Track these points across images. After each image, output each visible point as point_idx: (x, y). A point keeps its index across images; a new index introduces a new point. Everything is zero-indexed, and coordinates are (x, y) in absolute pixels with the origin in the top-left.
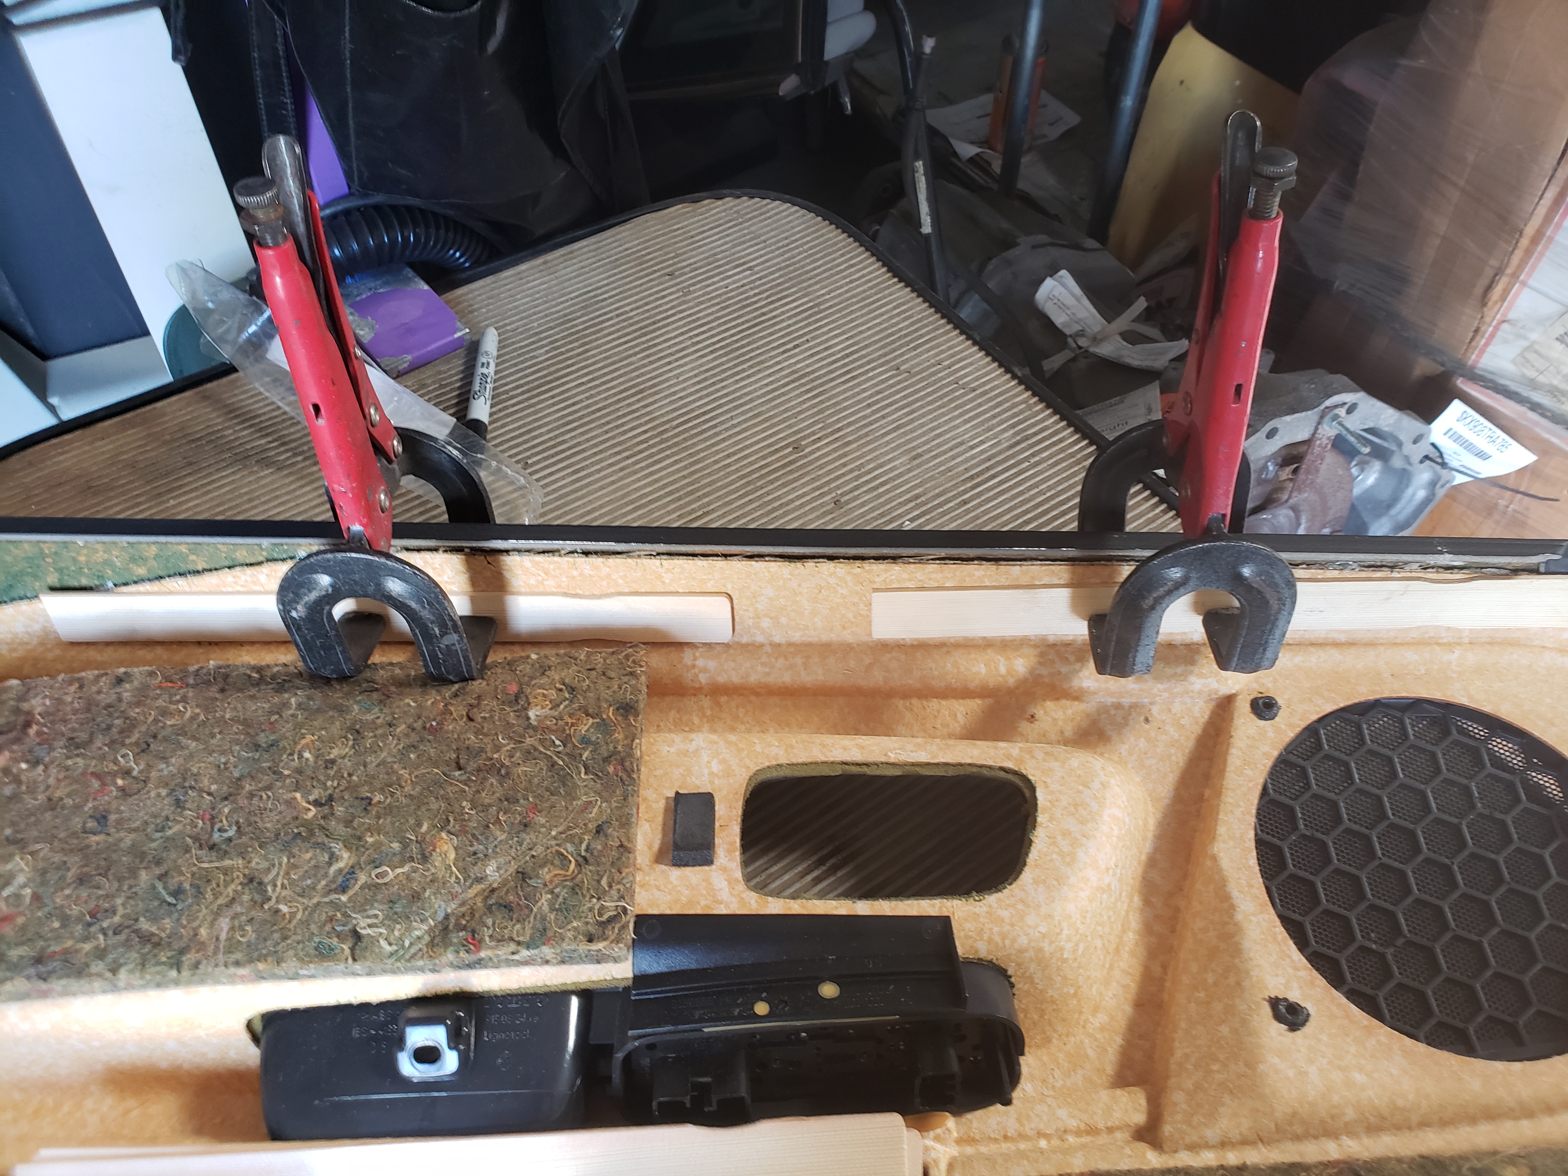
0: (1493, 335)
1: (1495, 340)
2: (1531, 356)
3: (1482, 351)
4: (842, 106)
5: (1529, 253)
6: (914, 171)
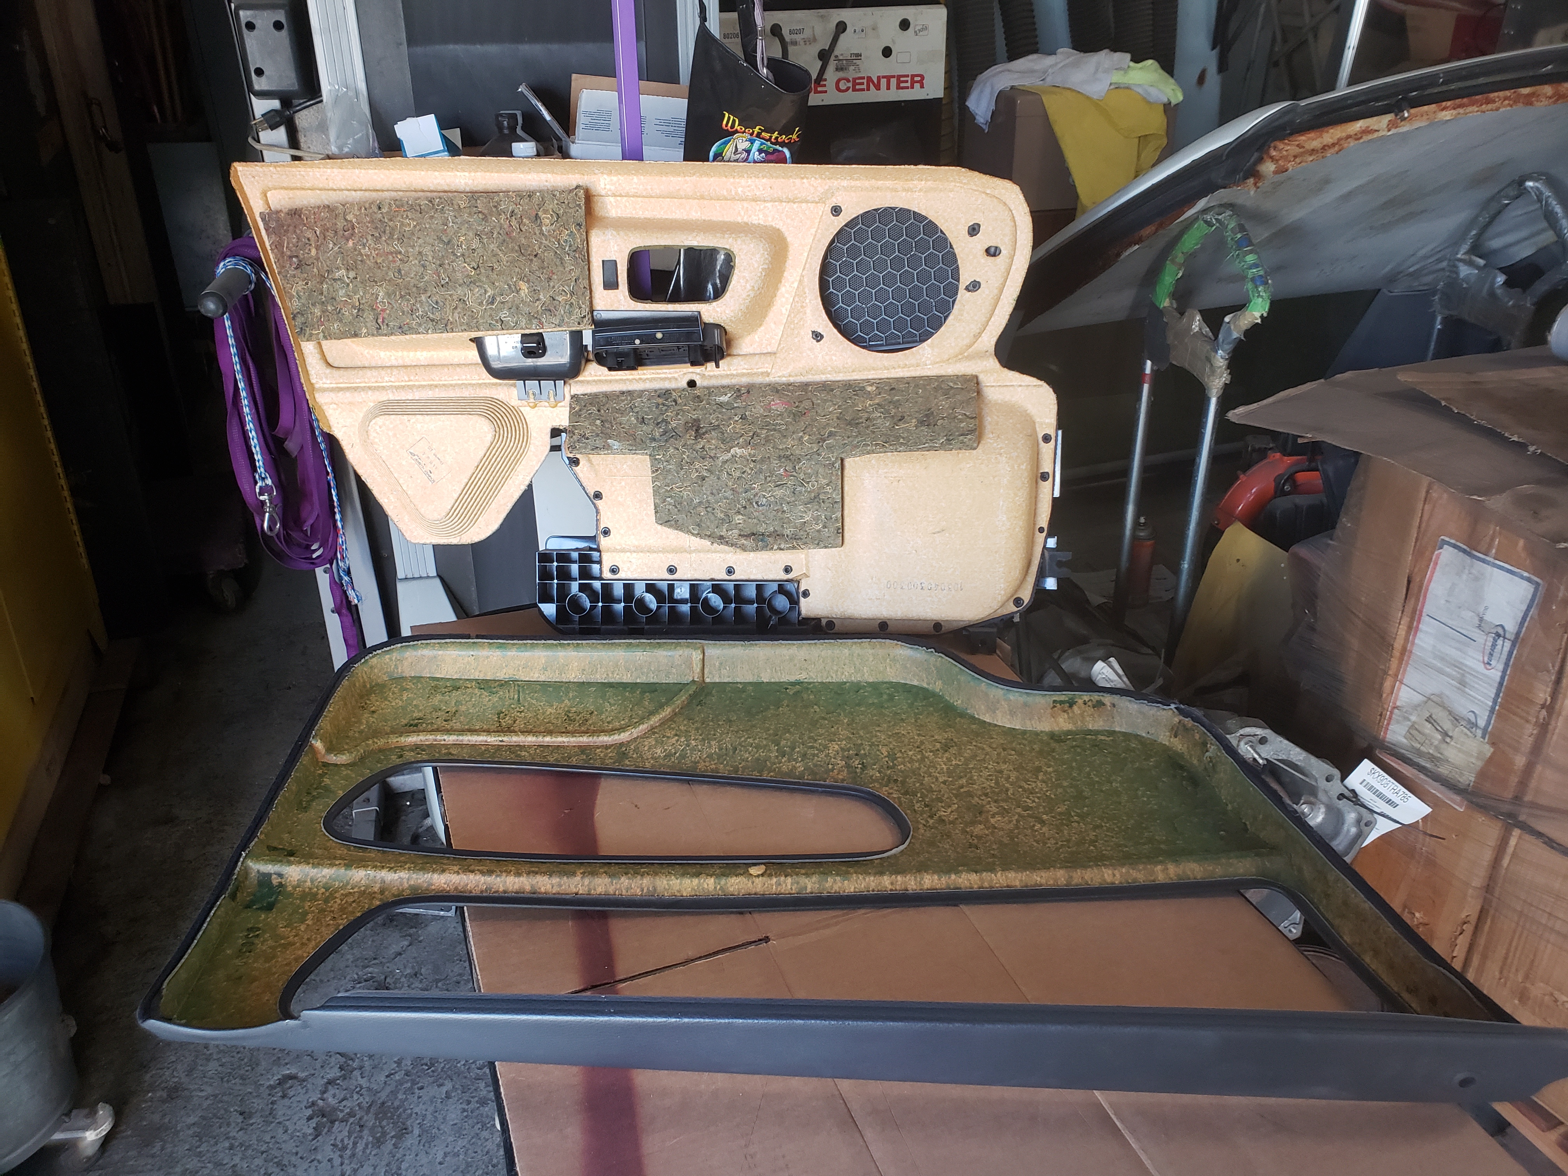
0: (1390, 718)
1: (1392, 722)
2: (1414, 732)
3: (1386, 729)
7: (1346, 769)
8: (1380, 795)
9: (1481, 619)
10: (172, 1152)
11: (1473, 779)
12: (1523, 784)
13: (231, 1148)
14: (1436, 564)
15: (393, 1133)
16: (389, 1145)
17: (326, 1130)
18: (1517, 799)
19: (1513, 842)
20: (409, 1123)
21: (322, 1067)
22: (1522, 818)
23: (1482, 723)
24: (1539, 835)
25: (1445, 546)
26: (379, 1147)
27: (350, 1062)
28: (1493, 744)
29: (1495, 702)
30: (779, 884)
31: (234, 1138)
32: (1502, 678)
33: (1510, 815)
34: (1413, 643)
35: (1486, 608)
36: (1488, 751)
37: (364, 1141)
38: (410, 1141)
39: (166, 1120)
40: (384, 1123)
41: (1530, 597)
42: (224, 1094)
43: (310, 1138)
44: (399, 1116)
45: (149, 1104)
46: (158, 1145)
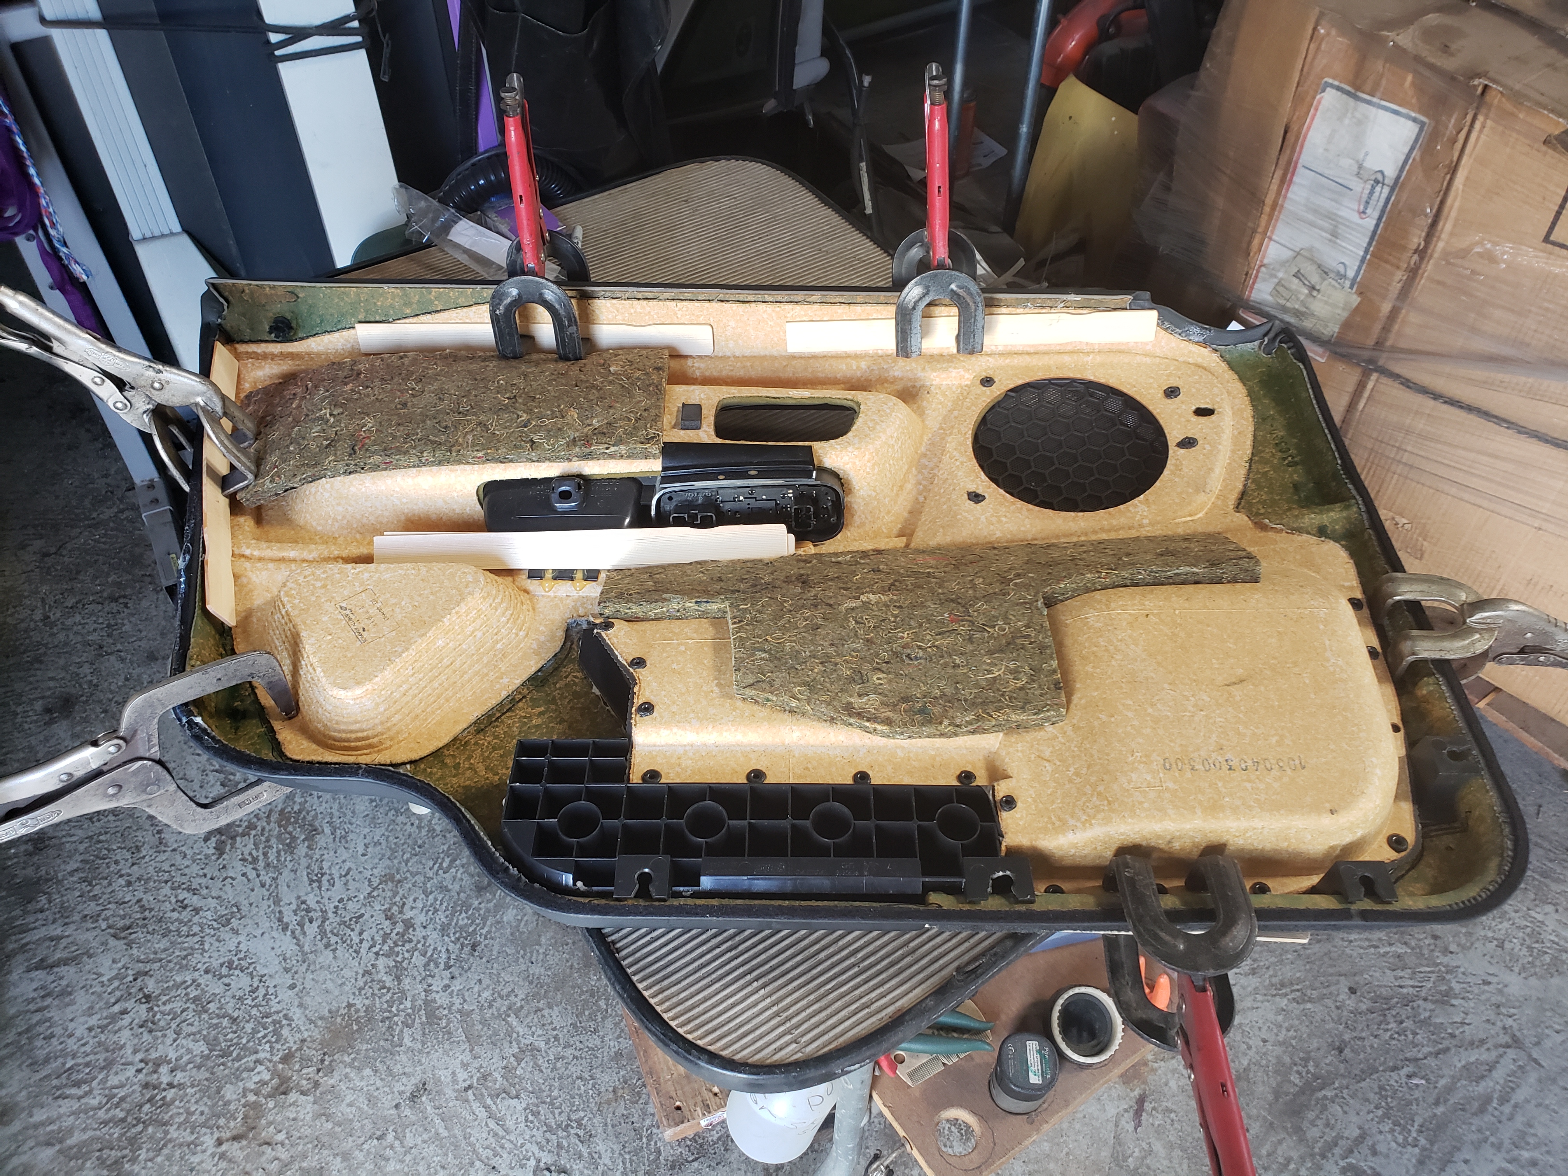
0: (1256, 277)
1: (1258, 280)
2: (1280, 289)
3: (1252, 288)
4: (807, 122)
5: (1271, 216)
6: (859, 170)
9: (1360, 167)
11: (1337, 330)
12: (1386, 329)
14: (1316, 109)
18: (1379, 344)
19: (1370, 385)
22: (1380, 363)
23: (1351, 274)
25: (1328, 89)
28: (1360, 294)
29: (1366, 251)
32: (1377, 226)
33: (1371, 361)
34: (1285, 197)
35: (1367, 154)
36: (1355, 300)
38: (324, 840)
41: (1414, 137)
44: (304, 819)
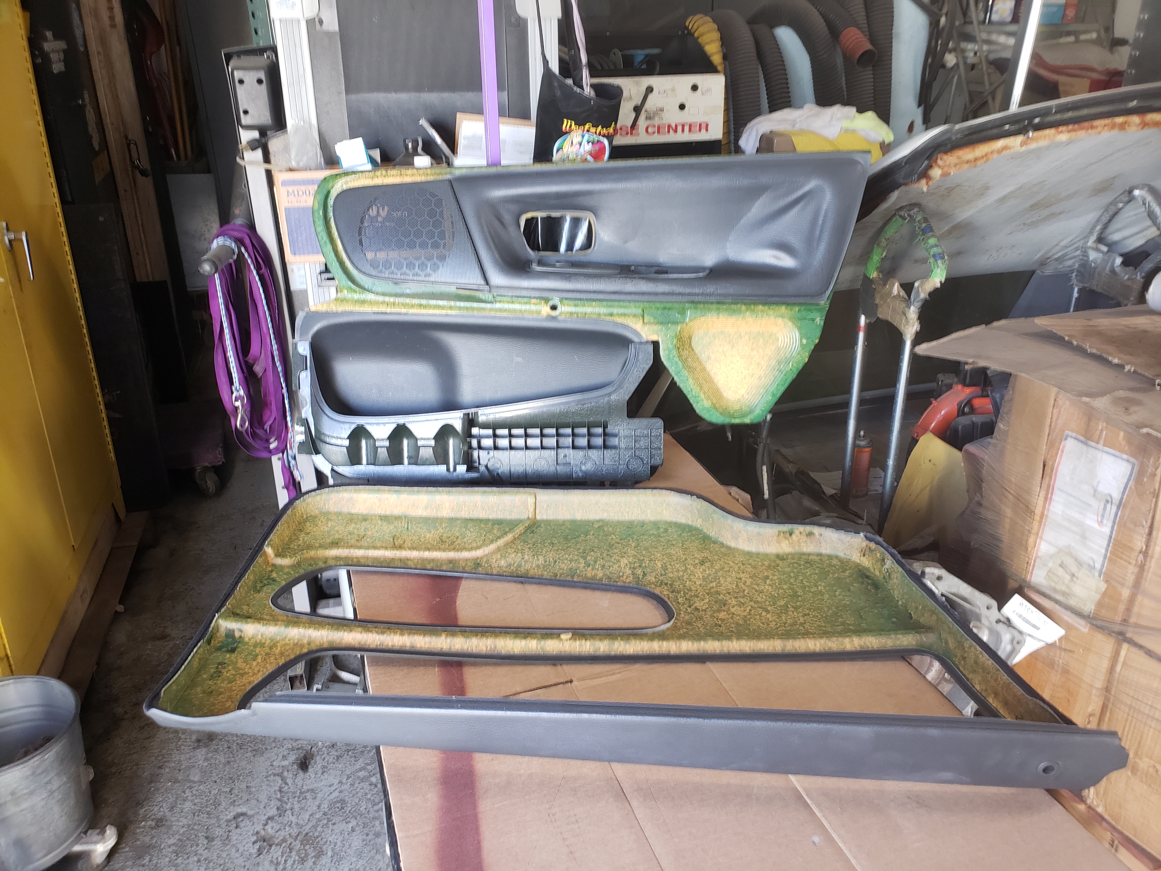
0: (1034, 565)
1: (1036, 568)
2: (1051, 575)
3: (1032, 573)
4: (727, 438)
5: (1040, 522)
6: (762, 471)
7: (1002, 601)
8: (1027, 622)
9: (1095, 491)
10: (157, 863)
11: (1093, 608)
12: (1129, 610)
13: (199, 861)
14: (1063, 452)
15: (313, 854)
16: (310, 863)
17: (266, 850)
18: (1125, 621)
19: (1123, 653)
20: (324, 848)
21: (264, 807)
22: (1129, 635)
23: (1098, 566)
24: (1140, 647)
25: (1069, 439)
26: (303, 864)
27: (285, 805)
28: (1107, 581)
29: (1107, 550)
30: (580, 646)
31: (201, 855)
32: (1112, 532)
33: (1121, 634)
34: (1048, 510)
35: (1099, 482)
36: (1103, 586)
37: (293, 859)
38: (325, 860)
39: (154, 841)
40: (307, 847)
41: (1129, 473)
42: (195, 824)
43: (255, 856)
44: (318, 842)
45: (142, 830)
46: (147, 859)
